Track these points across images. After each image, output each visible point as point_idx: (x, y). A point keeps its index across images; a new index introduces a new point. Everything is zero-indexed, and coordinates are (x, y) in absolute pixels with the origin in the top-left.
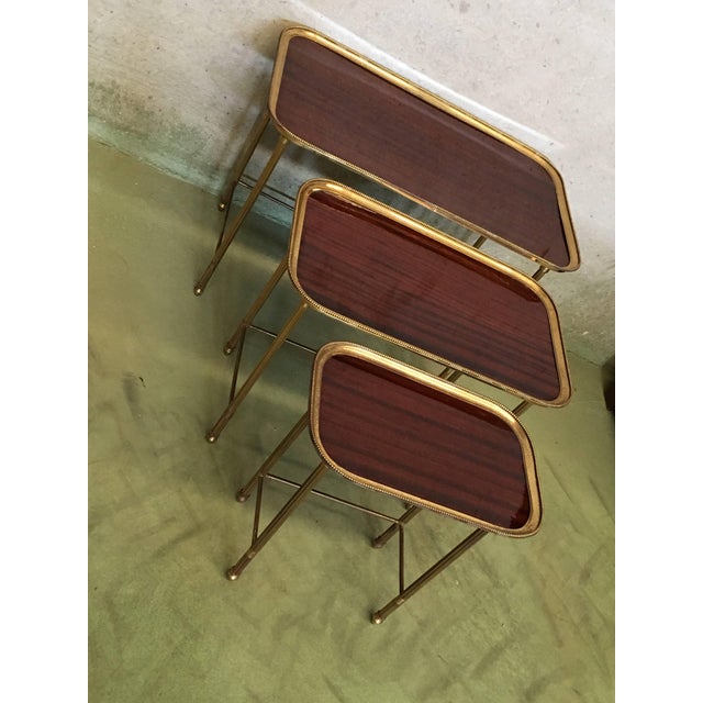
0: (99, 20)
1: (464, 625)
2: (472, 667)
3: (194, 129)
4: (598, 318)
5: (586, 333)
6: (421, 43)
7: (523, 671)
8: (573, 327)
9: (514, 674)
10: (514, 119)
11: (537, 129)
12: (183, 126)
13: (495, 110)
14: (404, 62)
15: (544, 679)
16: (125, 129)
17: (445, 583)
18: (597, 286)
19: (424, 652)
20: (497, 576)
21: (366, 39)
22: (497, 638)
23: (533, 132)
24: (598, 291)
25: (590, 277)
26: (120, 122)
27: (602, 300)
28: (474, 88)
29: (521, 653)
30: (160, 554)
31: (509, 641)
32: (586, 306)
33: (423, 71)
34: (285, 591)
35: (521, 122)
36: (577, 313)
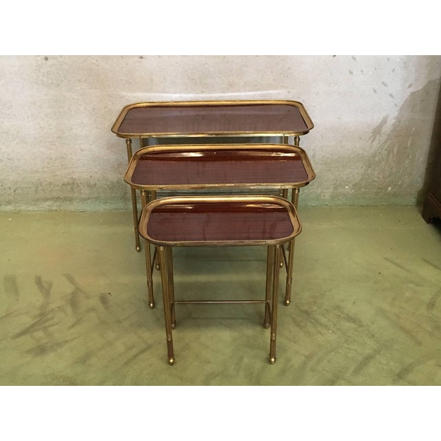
0: (52, 152)
1: (340, 351)
2: (351, 370)
3: (118, 181)
4: (390, 176)
5: (390, 188)
6: (192, 80)
7: (392, 364)
8: (379, 188)
9: (385, 367)
10: (262, 90)
11: (276, 88)
12: (112, 183)
13: (249, 91)
14: (191, 93)
15: (410, 365)
16: (89, 198)
17: (321, 334)
18: (374, 156)
19: (312, 370)
20: (360, 322)
21: (168, 93)
22: (367, 351)
23: (276, 91)
24: (377, 159)
25: (366, 154)
26: (85, 196)
27: (383, 163)
28: (231, 87)
29: (388, 355)
30: (126, 364)
31: (378, 352)
32: (377, 172)
33: (202, 92)
34: (209, 362)
35: (266, 90)
36: (375, 179)
